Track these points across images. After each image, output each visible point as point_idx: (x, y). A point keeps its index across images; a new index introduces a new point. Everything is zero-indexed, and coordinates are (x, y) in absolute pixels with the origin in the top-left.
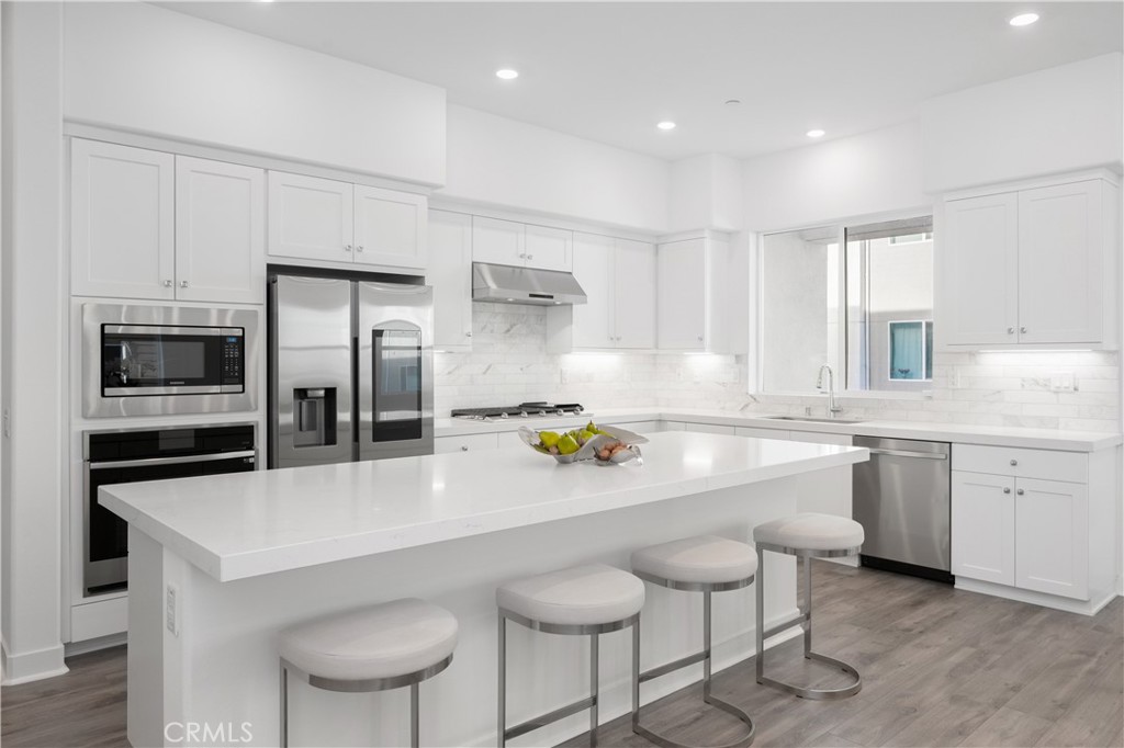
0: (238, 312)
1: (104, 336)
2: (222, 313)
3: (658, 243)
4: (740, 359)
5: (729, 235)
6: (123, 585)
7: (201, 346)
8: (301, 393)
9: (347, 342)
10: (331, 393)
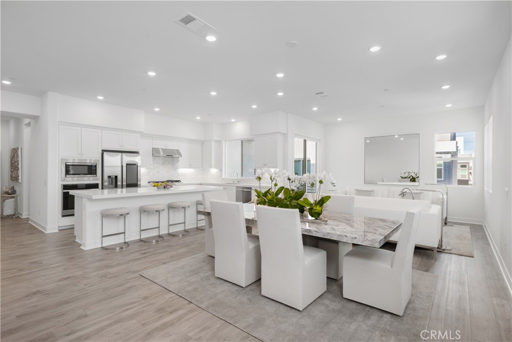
0: (95, 160)
1: (66, 165)
2: (91, 160)
3: (203, 143)
4: (221, 170)
5: (219, 141)
6: (74, 215)
7: (87, 167)
8: (109, 177)
9: (120, 165)
10: (116, 177)
